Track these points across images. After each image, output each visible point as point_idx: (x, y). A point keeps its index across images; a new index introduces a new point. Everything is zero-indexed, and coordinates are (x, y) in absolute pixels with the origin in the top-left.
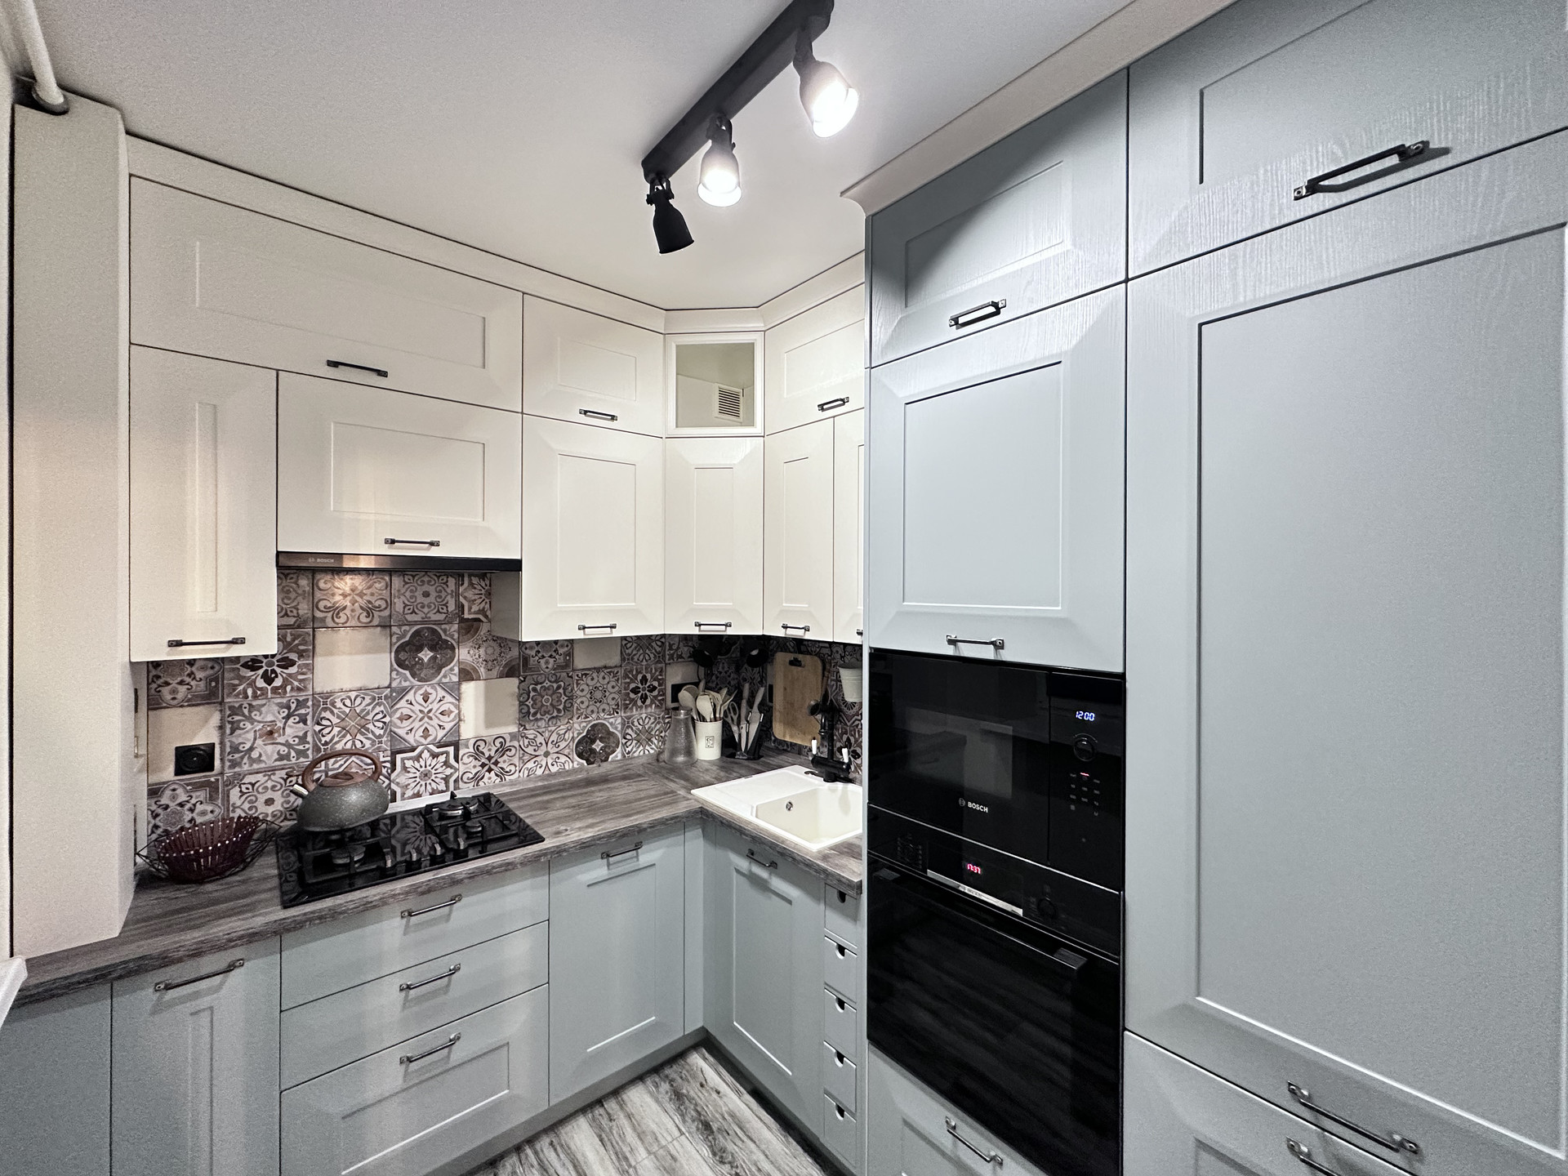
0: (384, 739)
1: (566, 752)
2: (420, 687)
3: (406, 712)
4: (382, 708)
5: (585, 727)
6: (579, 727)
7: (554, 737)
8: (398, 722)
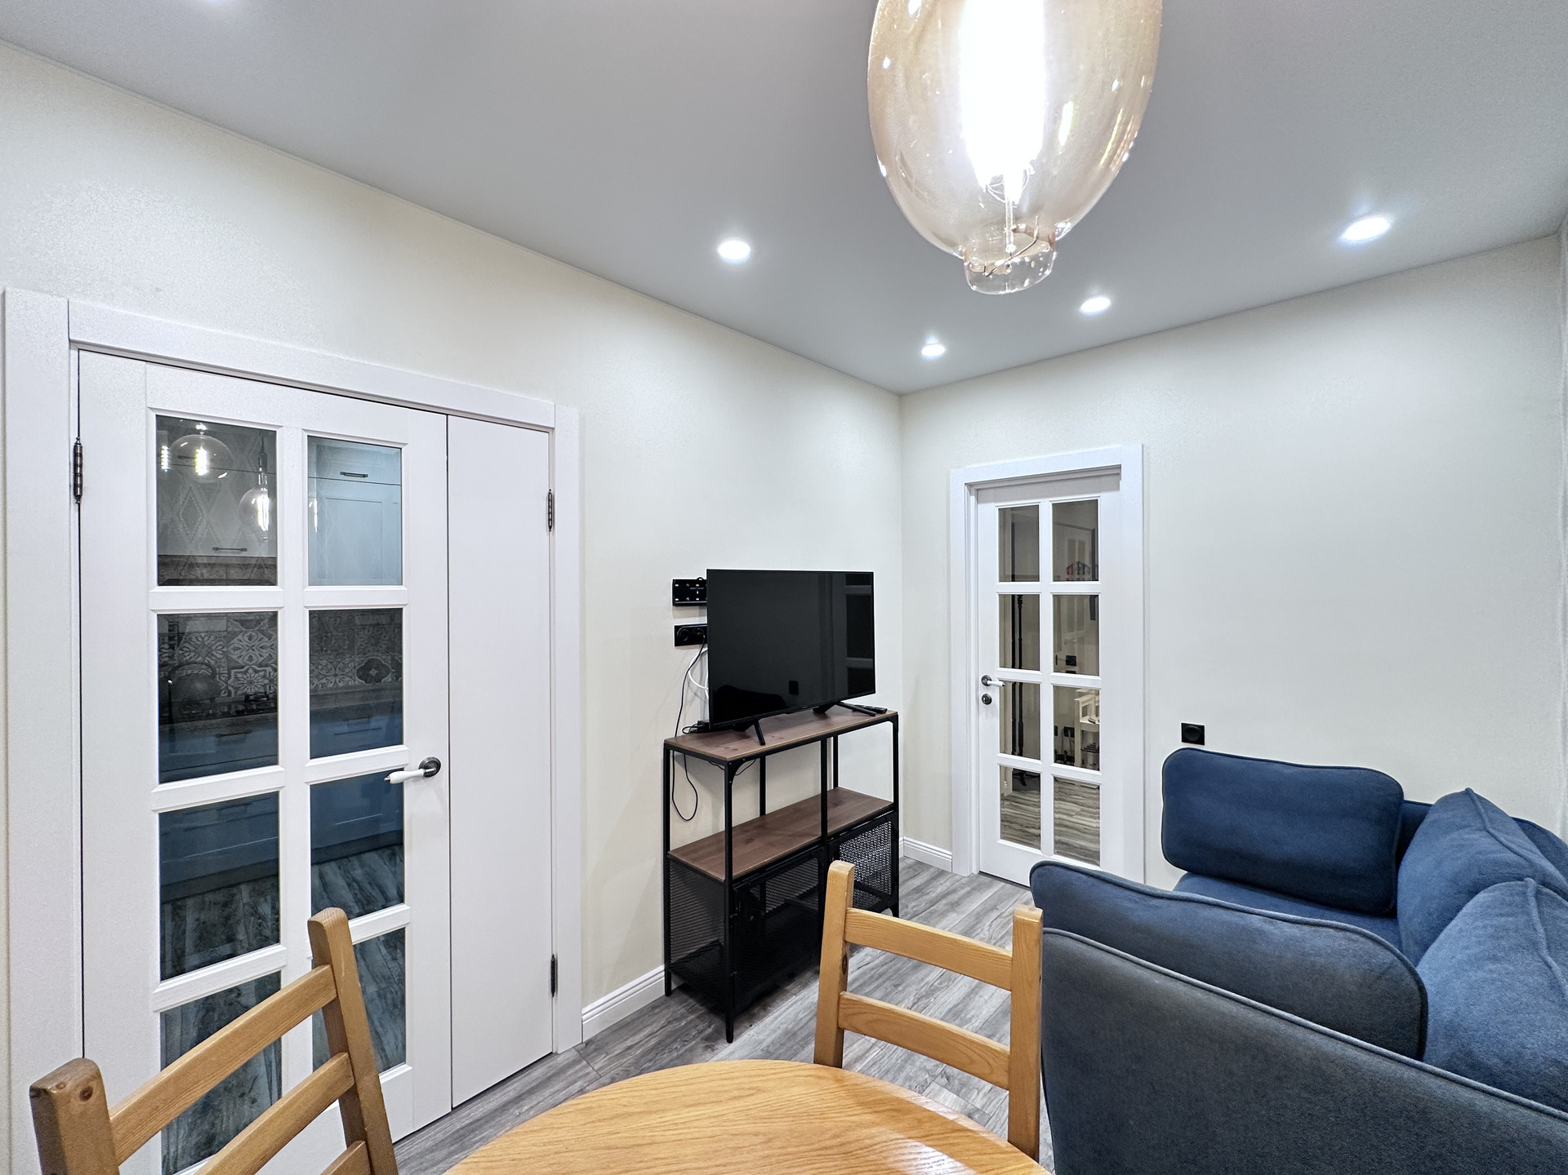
0: (223, 661)
1: (350, 674)
2: (246, 632)
3: (236, 646)
4: (221, 643)
5: (363, 661)
6: (358, 660)
7: (341, 665)
8: (232, 652)
